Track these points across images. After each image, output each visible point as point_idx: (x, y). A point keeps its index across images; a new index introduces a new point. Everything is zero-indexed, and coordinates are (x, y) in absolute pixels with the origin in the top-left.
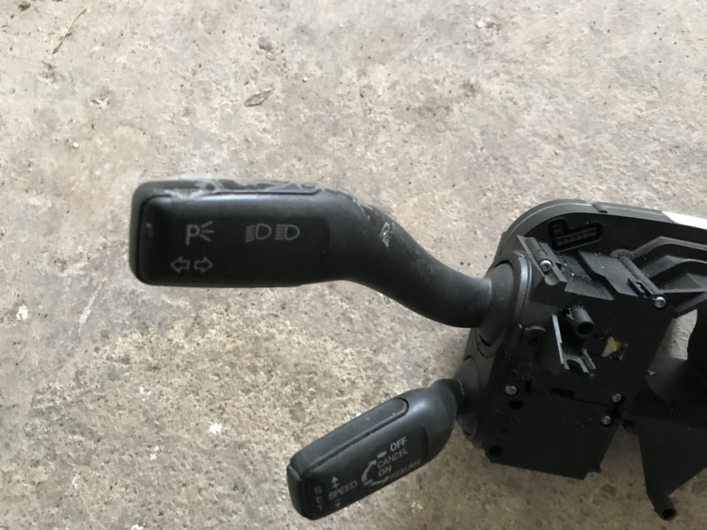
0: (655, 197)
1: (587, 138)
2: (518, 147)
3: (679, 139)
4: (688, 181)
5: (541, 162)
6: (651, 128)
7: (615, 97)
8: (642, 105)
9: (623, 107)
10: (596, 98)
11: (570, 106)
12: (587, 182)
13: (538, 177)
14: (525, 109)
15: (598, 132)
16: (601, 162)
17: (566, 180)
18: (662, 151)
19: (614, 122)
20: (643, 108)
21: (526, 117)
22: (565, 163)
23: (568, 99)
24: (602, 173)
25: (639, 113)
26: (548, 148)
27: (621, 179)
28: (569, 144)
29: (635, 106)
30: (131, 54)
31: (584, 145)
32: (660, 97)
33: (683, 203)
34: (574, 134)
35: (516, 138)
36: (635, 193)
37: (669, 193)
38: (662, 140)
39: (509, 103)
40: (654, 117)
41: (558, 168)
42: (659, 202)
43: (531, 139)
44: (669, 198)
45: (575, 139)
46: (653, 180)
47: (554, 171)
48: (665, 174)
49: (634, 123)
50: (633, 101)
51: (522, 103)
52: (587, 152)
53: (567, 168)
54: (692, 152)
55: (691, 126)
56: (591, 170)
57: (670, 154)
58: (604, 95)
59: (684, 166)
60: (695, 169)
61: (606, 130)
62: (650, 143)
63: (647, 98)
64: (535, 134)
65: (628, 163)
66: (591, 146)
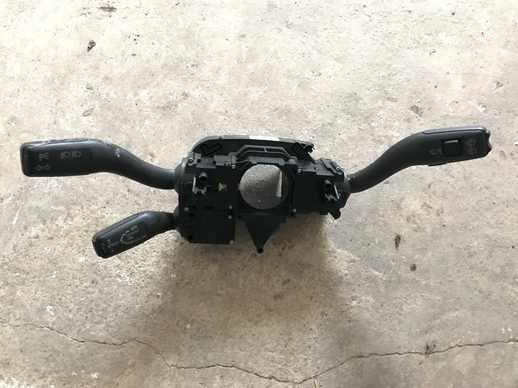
0: (268, 132)
1: (238, 111)
2: (208, 118)
3: (277, 106)
4: (282, 124)
5: (218, 124)
6: (265, 103)
7: (250, 91)
8: (261, 93)
9: (253, 95)
10: (242, 92)
11: (230, 98)
12: (239, 130)
13: (218, 130)
14: (210, 101)
15: (243, 107)
16: (245, 120)
17: (230, 130)
18: (271, 112)
19: (250, 102)
20: (262, 94)
21: (211, 105)
22: (229, 123)
23: (229, 95)
24: (245, 125)
25: (260, 96)
26: (222, 118)
27: (254, 126)
28: (231, 114)
29: (258, 94)
30: (24, 99)
31: (237, 114)
32: (269, 88)
33: (280, 133)
34: (232, 110)
35: (208, 115)
36: (260, 132)
37: (274, 129)
38: (270, 107)
39: (203, 100)
40: (266, 98)
41: (226, 125)
42: (270, 134)
43: (213, 115)
44: (274, 132)
45: (233, 112)
46: (267, 125)
47: (224, 127)
48: (272, 122)
49: (258, 101)
50: (257, 92)
51: (209, 99)
52: (238, 117)
53: (230, 125)
54: (283, 111)
55: (282, 100)
56: (241, 124)
57: (274, 113)
58: (245, 91)
59: (280, 117)
60: (284, 118)
61: (246, 106)
62: (265, 109)
63: (263, 90)
64: (216, 112)
65: (256, 119)
66: (240, 114)
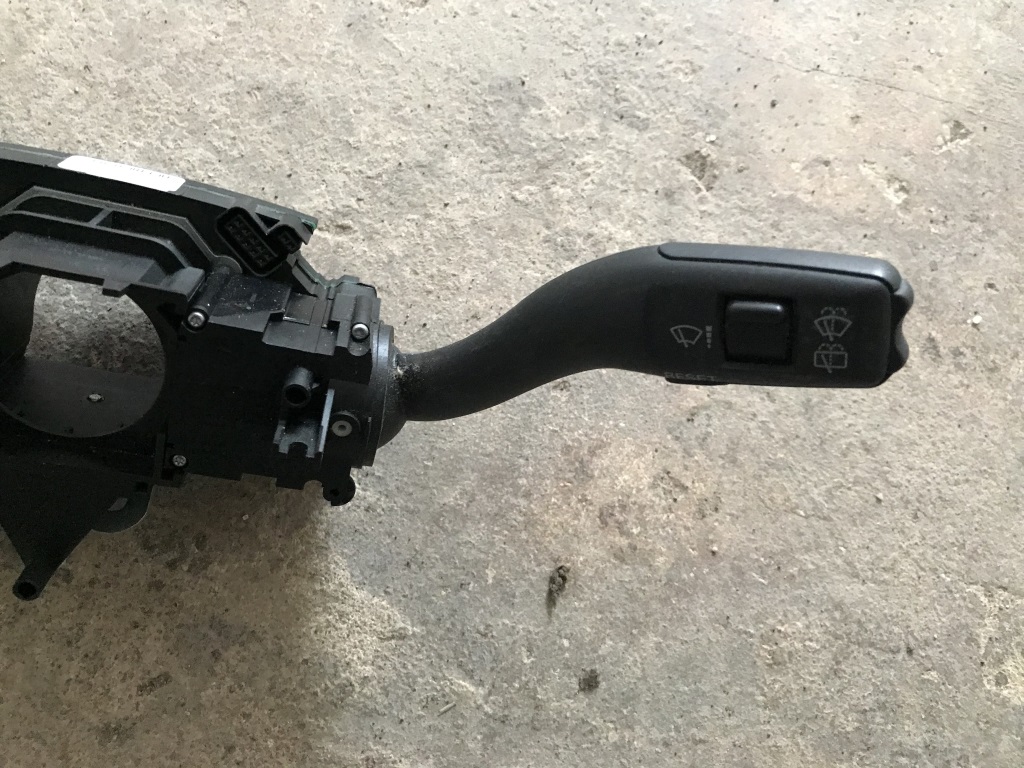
0: (213, 157)
1: (128, 71)
2: (20, 80)
3: (263, 78)
4: (266, 138)
5: (49, 103)
6: (226, 61)
7: (183, 13)
8: (221, 27)
9: (191, 29)
10: (153, 14)
11: (112, 24)
12: (116, 135)
13: (43, 126)
14: (42, 25)
15: (147, 63)
16: (143, 106)
17: (83, 131)
18: (237, 93)
19: (174, 50)
20: (220, 32)
21: (42, 37)
22: (88, 106)
23: (110, 14)
24: (142, 122)
25: (213, 38)
26: (65, 84)
27: (170, 132)
28: (99, 79)
29: (209, 28)
31: (119, 82)
32: (249, 16)
33: (253, 168)
34: (109, 65)
35: (20, 67)
36: (185, 152)
37: (235, 153)
38: (239, 78)
39: (19, 17)
40: (233, 45)
41: (75, 113)
42: (218, 166)
43: (39, 71)
44: (234, 160)
45: (108, 72)
46: (215, 134)
47: (66, 117)
48: (234, 127)
49: (204, 52)
50: (208, 21)
51: (38, 17)
52: (124, 91)
53: (88, 114)
54: (279, 96)
55: (283, 60)
56: (125, 117)
57: (247, 99)
58: (166, 10)
59: (262, 115)
60: (277, 119)
61: (159, 61)
62: (220, 81)
63: (229, 18)
64: (50, 63)
65: (183, 110)
66: (132, 83)
